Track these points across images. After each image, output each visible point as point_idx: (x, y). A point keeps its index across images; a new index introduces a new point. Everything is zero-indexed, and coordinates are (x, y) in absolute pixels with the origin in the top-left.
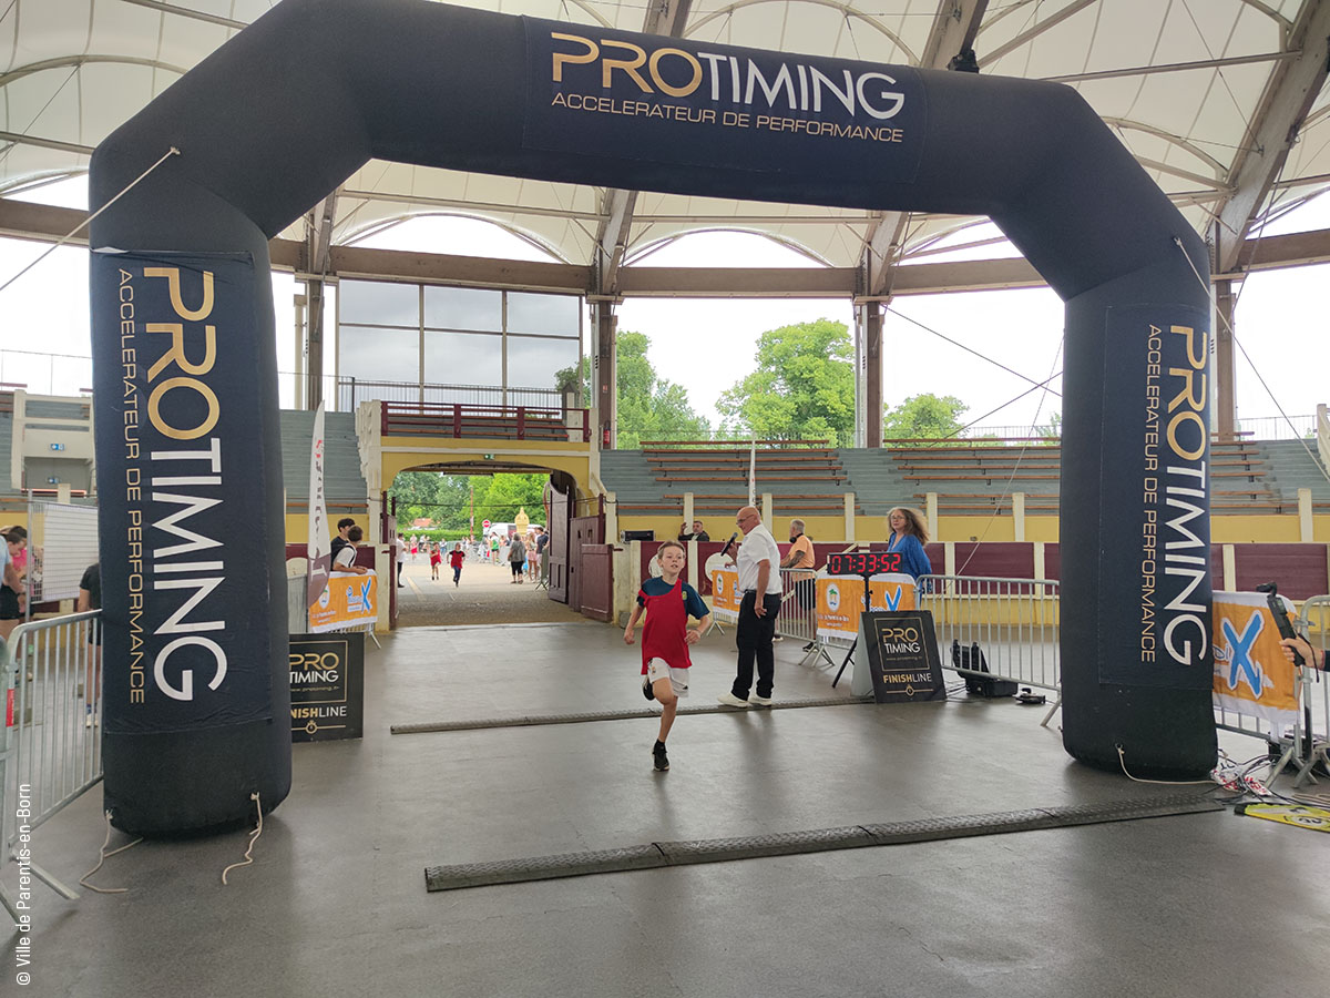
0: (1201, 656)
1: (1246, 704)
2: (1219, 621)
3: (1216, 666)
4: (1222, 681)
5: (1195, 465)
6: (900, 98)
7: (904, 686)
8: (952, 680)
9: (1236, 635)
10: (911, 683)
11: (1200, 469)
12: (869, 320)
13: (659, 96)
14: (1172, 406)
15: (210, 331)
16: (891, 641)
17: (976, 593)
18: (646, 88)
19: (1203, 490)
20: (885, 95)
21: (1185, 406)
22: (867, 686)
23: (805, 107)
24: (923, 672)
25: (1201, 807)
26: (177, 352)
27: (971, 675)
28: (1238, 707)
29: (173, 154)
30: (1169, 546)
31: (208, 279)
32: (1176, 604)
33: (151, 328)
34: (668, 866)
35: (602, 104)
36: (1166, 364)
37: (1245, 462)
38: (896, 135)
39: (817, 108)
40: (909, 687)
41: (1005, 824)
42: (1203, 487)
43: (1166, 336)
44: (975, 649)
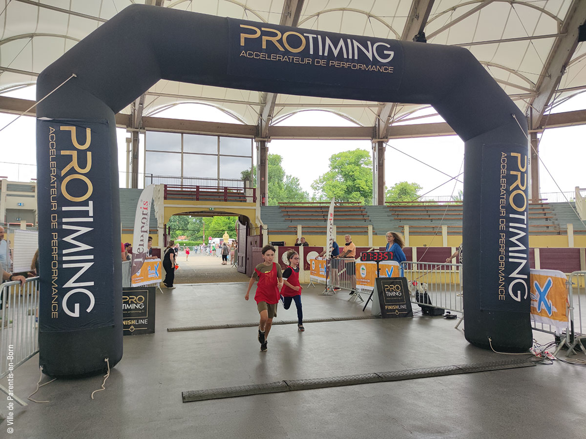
0: (525, 297)
1: (545, 319)
2: (533, 282)
3: (532, 302)
4: (534, 309)
5: (522, 213)
6: (392, 53)
7: (394, 310)
8: (416, 308)
9: (541, 289)
10: (397, 309)
11: (524, 215)
12: (379, 149)
13: (287, 52)
14: (511, 188)
15: (89, 154)
16: (388, 290)
17: (426, 269)
18: (281, 49)
19: (525, 224)
20: (386, 52)
21: (517, 188)
22: (378, 311)
23: (350, 57)
24: (403, 304)
25: (525, 364)
26: (74, 164)
27: (424, 306)
28: (541, 320)
29: (74, 77)
30: (511, 249)
31: (88, 131)
32: (514, 275)
33: (63, 153)
34: (290, 391)
35: (262, 56)
36: (509, 169)
37: (544, 212)
38: (390, 69)
39: (356, 58)
40: (397, 311)
41: (439, 372)
42: (525, 223)
43: (509, 157)
44: (426, 294)
